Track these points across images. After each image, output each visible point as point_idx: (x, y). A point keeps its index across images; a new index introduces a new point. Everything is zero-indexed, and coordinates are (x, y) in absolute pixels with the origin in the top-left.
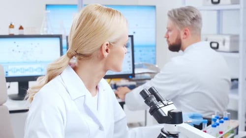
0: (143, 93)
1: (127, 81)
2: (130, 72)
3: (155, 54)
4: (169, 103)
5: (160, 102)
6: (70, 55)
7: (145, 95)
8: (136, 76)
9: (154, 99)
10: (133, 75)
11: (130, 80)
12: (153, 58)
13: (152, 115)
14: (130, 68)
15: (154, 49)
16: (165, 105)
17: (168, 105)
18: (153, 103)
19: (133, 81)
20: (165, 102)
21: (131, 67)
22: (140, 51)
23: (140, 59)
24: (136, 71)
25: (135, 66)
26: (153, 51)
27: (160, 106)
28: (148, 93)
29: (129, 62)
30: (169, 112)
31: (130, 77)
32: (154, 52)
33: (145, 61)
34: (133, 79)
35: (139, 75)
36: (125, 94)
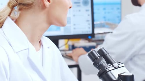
0: (91, 55)
1: (87, 41)
2: (90, 32)
3: (120, 13)
4: (120, 66)
5: (110, 64)
6: (11, 5)
7: (93, 57)
8: (96, 36)
9: (103, 61)
10: (93, 35)
11: (90, 41)
12: (118, 17)
13: (100, 78)
14: (89, 28)
15: (119, 6)
16: (115, 68)
17: (119, 67)
18: (102, 65)
19: (93, 41)
20: (116, 65)
21: (91, 26)
22: (104, 9)
23: (104, 17)
24: (97, 31)
25: (95, 26)
26: (118, 9)
27: (110, 69)
28: (97, 55)
29: (88, 21)
30: (119, 76)
31: (90, 37)
32: (119, 11)
33: (109, 20)
34: (93, 39)
35: (100, 35)
36: (79, 56)
